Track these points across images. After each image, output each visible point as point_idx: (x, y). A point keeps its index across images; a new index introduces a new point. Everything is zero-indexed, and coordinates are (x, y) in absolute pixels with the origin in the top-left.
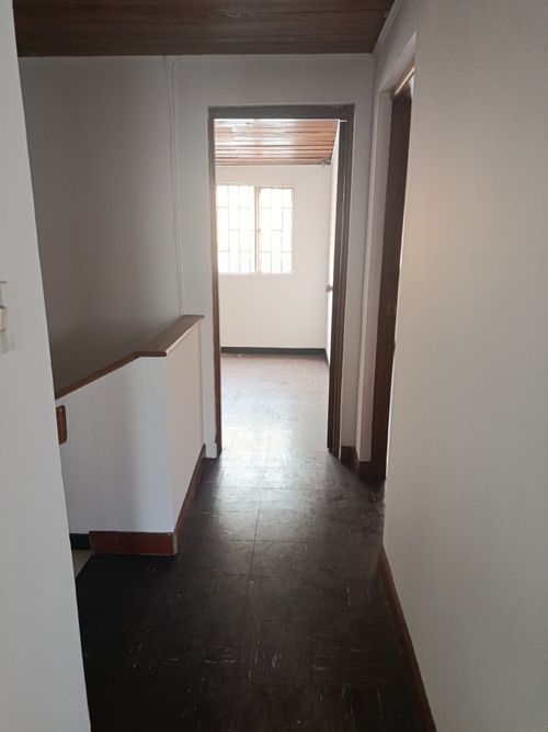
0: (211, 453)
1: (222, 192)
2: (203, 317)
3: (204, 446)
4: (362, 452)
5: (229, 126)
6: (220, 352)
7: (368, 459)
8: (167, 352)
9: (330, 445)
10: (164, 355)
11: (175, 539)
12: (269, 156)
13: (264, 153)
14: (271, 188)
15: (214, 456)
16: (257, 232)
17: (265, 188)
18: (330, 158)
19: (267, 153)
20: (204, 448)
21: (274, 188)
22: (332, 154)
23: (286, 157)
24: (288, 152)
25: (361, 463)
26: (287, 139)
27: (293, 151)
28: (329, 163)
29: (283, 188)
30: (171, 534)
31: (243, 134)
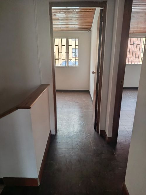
0: (53, 133)
1: (56, 41)
2: (49, 85)
3: (51, 130)
4: (109, 134)
5: (58, 17)
7: (111, 136)
10: (30, 108)
11: (38, 180)
12: (71, 28)
13: (69, 27)
14: (72, 39)
15: (54, 134)
16: (68, 53)
17: (70, 39)
18: (91, 29)
19: (70, 27)
20: (51, 131)
21: (73, 39)
22: (91, 27)
23: (76, 28)
24: (77, 27)
25: (108, 138)
26: (77, 22)
27: (79, 26)
28: (90, 31)
29: (75, 39)
30: (37, 178)
31: (62, 20)
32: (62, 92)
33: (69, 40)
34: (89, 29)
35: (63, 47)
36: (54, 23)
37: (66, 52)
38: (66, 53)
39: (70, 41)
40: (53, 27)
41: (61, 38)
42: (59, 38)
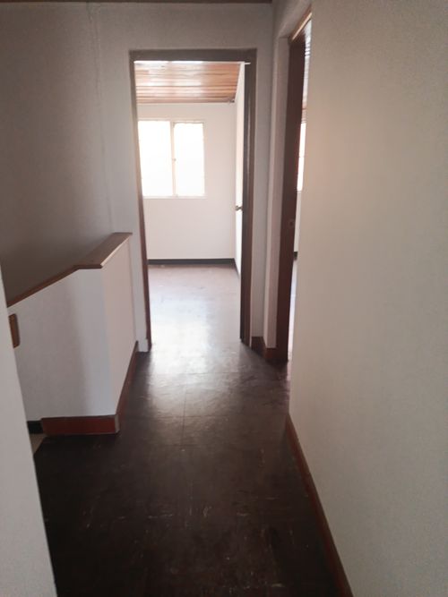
0: (143, 348)
2: (131, 233)
4: (269, 340)
5: (146, 69)
6: (147, 264)
7: (274, 346)
8: (103, 264)
9: (242, 337)
10: (100, 267)
11: (116, 420)
12: (182, 95)
13: (177, 92)
15: (145, 350)
17: (178, 123)
19: (180, 93)
20: (137, 343)
22: (235, 94)
23: (196, 95)
24: (197, 92)
25: (268, 349)
28: (233, 101)
30: (113, 416)
31: (158, 76)
32: (162, 266)
34: (230, 99)
36: (139, 83)
40: (138, 92)
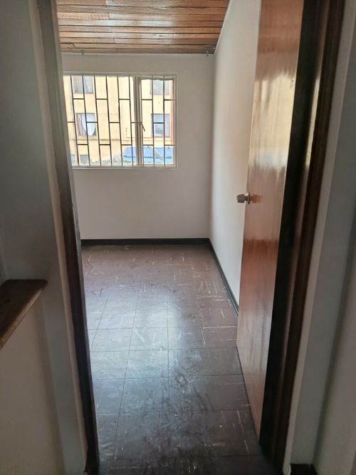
12: (149, 41)
14: (152, 79)
16: (139, 124)
17: (145, 79)
18: (215, 45)
21: (156, 79)
22: (217, 39)
26: (170, 18)
27: (175, 36)
28: (212, 52)
29: (164, 79)
33: (143, 81)
34: (209, 47)
35: (125, 105)
37: (133, 121)
38: (133, 125)
39: (146, 85)
41: (118, 76)
42: (111, 75)
